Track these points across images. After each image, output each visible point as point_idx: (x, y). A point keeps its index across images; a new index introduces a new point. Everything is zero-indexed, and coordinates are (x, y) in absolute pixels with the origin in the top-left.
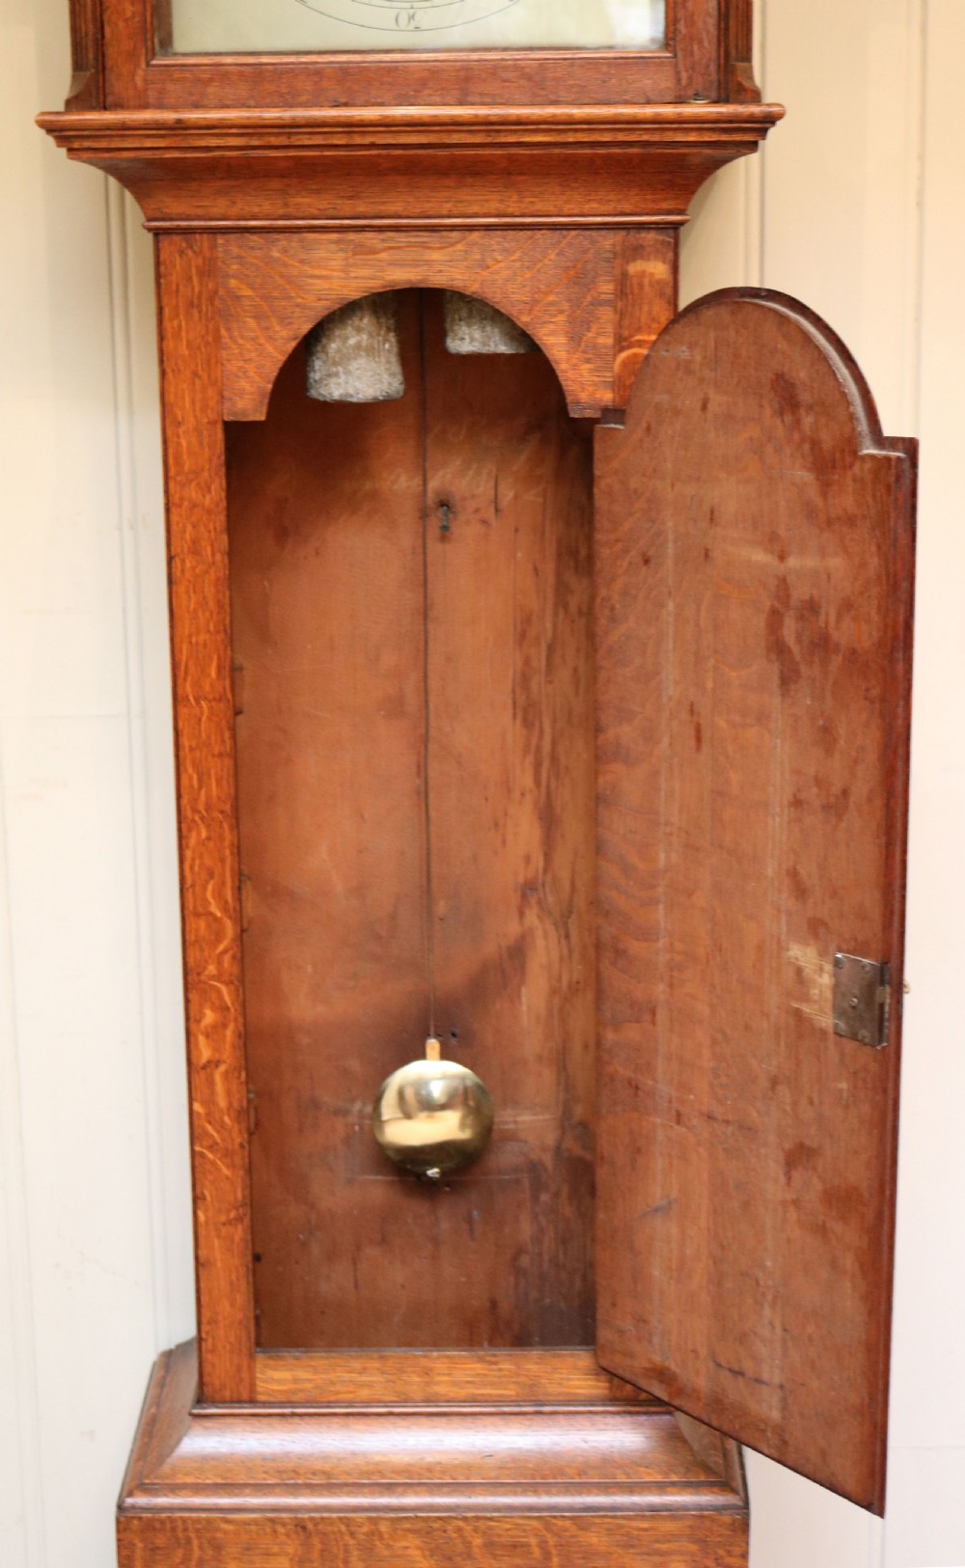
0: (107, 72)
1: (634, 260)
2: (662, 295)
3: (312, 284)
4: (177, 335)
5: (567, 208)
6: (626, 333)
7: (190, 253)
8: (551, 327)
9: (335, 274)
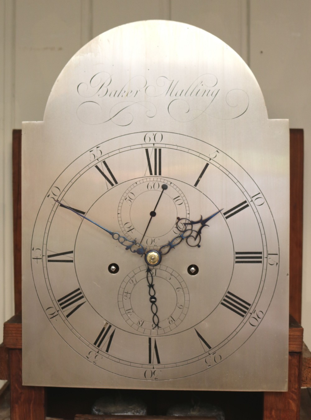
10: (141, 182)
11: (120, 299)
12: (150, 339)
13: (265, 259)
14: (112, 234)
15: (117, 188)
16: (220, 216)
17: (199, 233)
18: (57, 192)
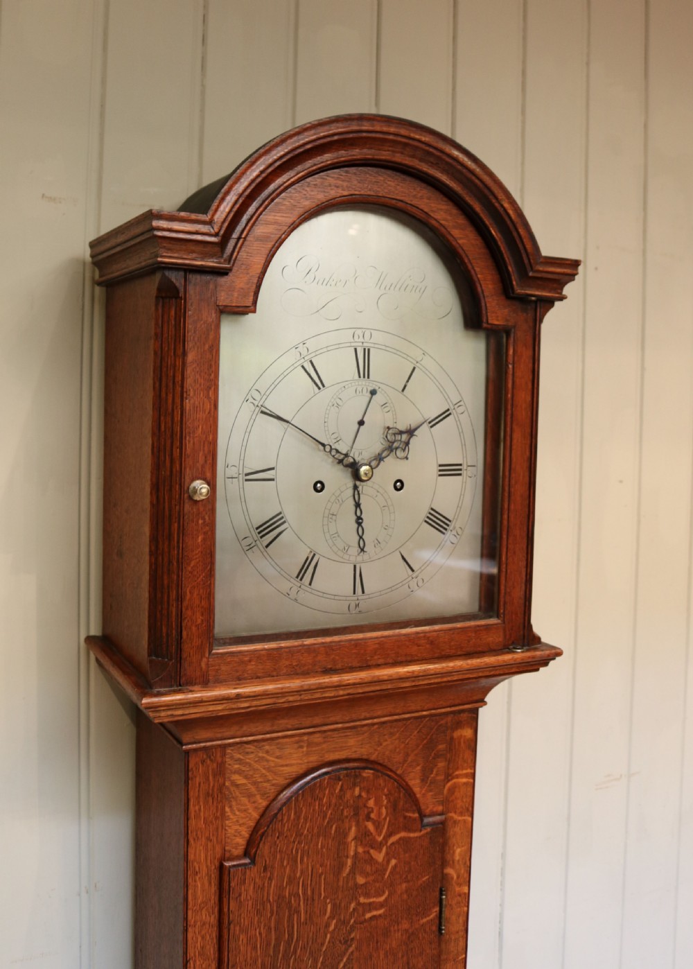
0: (182, 661)
1: (456, 730)
2: (469, 746)
3: (283, 770)
6: (451, 771)
7: (208, 761)
8: (412, 775)
9: (294, 762)
10: (350, 385)
11: (325, 523)
12: (355, 567)
13: (464, 472)
14: (323, 445)
15: (324, 392)
16: (425, 427)
17: (407, 444)
18: (257, 396)
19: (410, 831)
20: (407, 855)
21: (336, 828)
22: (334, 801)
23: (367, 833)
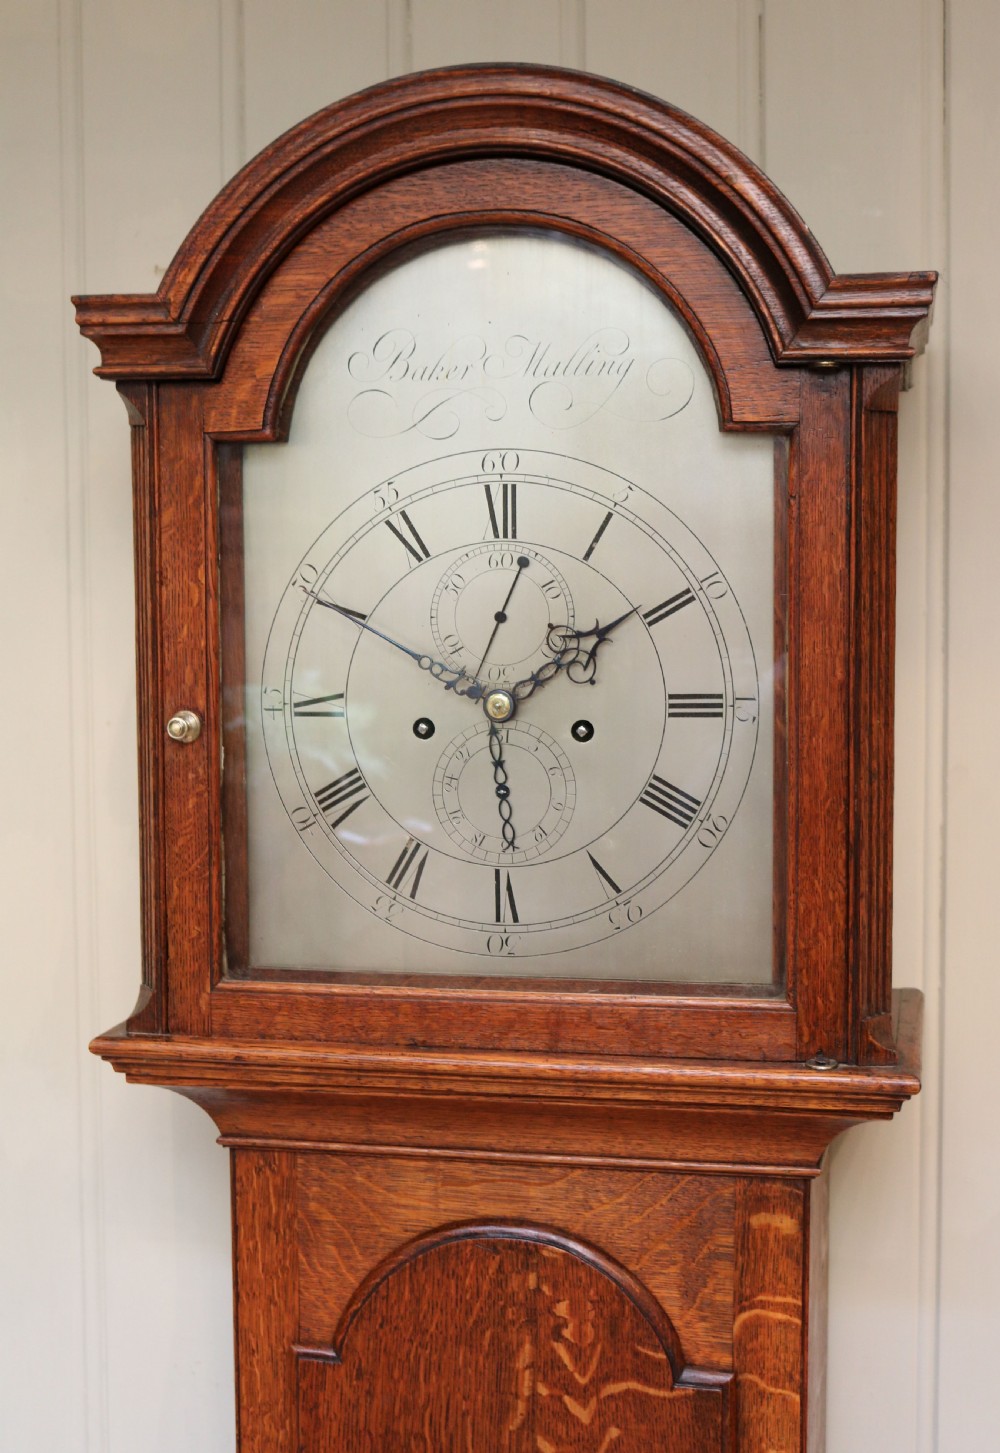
0: (170, 994)
1: (758, 1211)
2: (789, 1252)
3: (398, 1214)
4: (252, 1257)
5: (680, 1153)
6: (749, 1291)
7: (268, 1172)
8: (662, 1278)
9: (423, 1204)
10: (477, 552)
11: (438, 791)
12: (497, 872)
13: (730, 709)
14: (418, 658)
15: (428, 566)
17: (593, 654)
18: (310, 575)
19: (647, 1382)
20: (643, 1427)
21: (492, 1337)
22: (485, 1287)
23: (556, 1363)
